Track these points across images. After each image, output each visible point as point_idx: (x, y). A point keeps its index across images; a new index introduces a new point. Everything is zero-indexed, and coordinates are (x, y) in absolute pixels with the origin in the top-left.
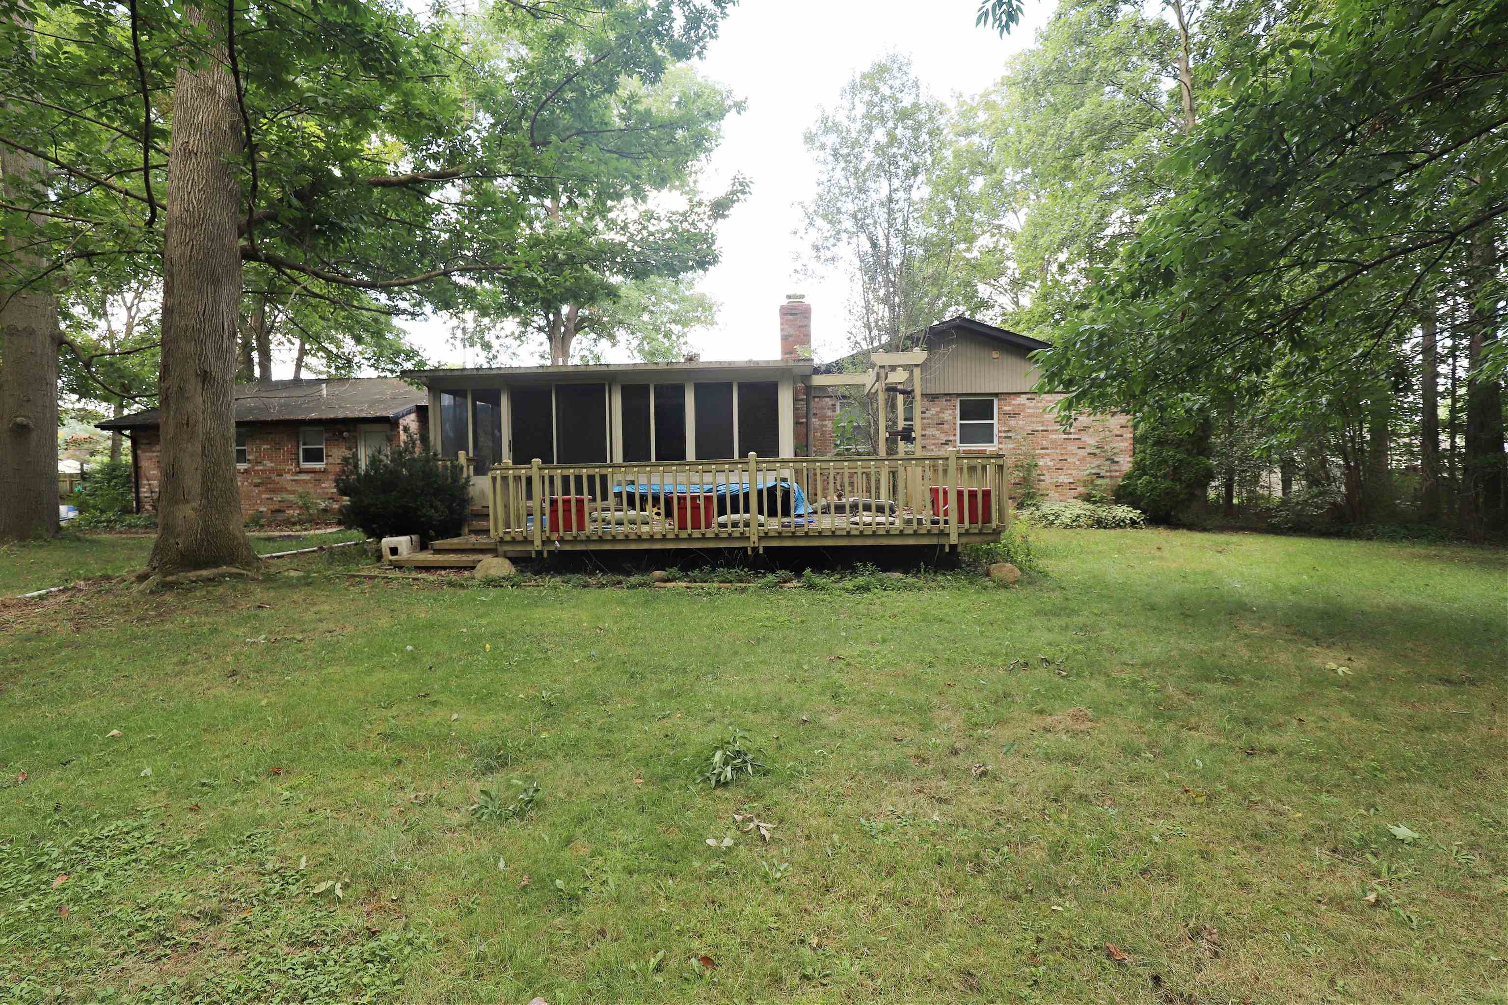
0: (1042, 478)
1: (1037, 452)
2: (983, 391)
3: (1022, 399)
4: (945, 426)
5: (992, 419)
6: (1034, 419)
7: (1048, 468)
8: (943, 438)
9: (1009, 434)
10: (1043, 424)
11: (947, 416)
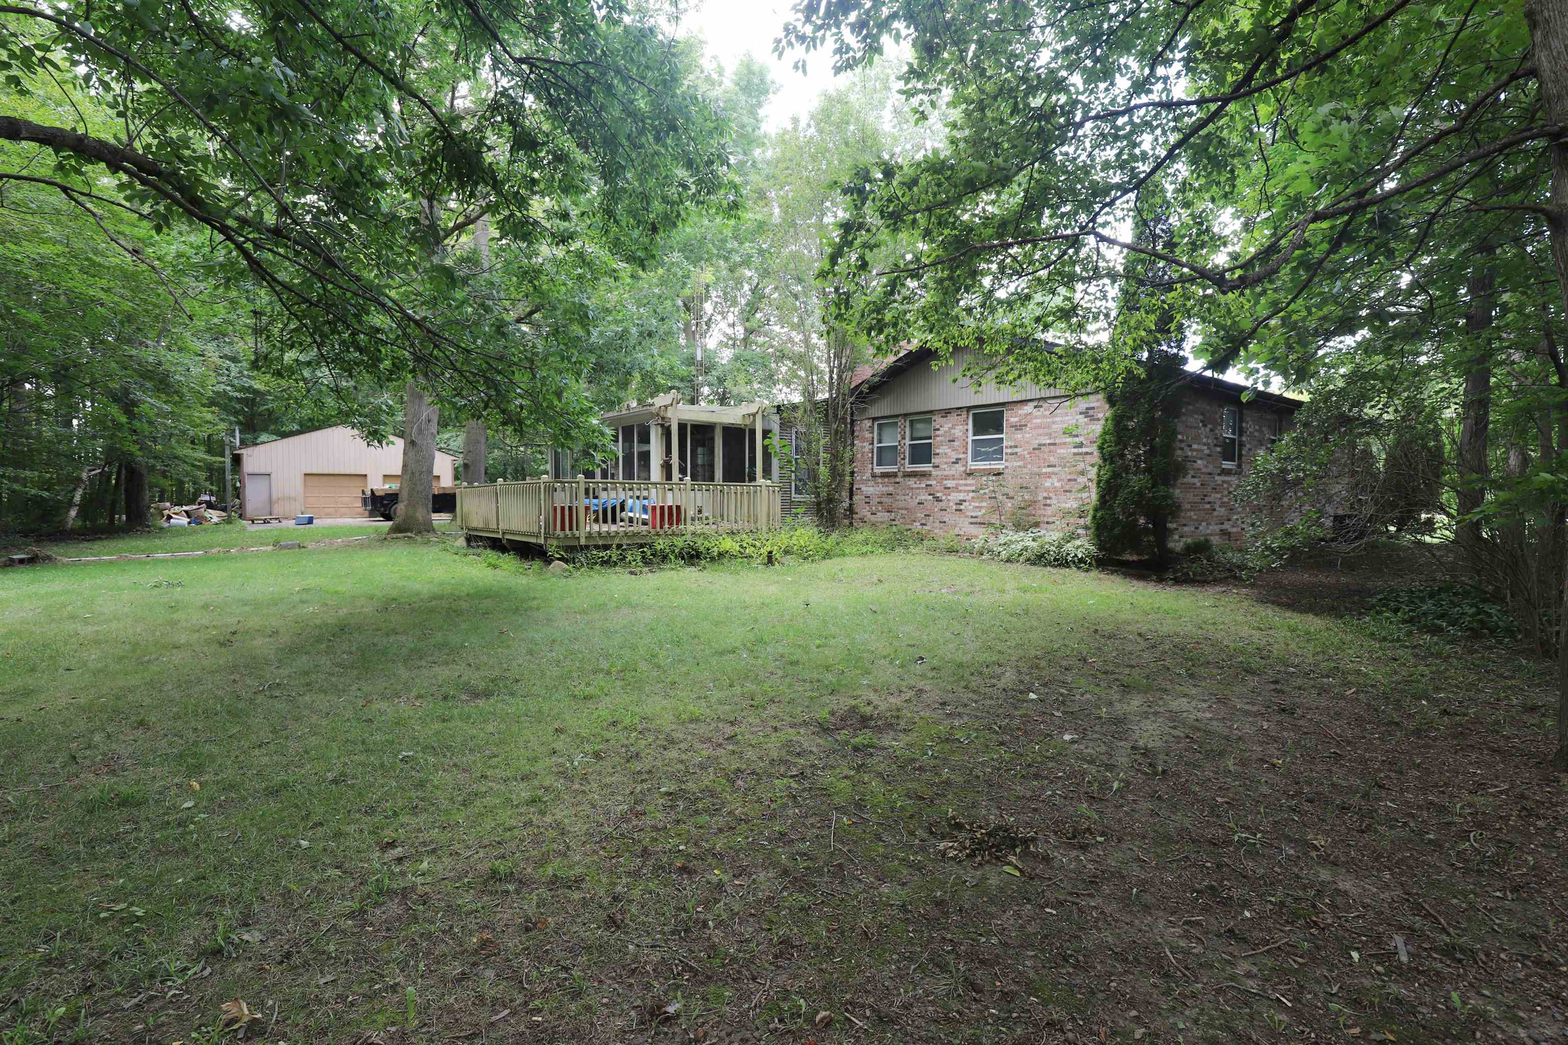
0: (1048, 502)
1: (1044, 470)
2: (993, 402)
3: (1029, 408)
4: (956, 443)
5: (1001, 432)
6: (1041, 431)
7: (1056, 490)
8: (954, 456)
9: (1016, 450)
10: (1050, 435)
11: (958, 432)
